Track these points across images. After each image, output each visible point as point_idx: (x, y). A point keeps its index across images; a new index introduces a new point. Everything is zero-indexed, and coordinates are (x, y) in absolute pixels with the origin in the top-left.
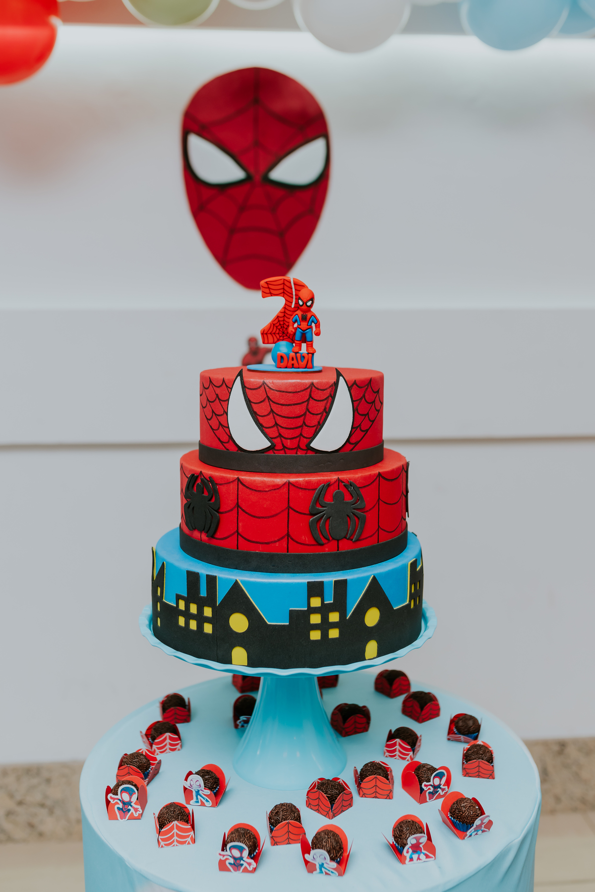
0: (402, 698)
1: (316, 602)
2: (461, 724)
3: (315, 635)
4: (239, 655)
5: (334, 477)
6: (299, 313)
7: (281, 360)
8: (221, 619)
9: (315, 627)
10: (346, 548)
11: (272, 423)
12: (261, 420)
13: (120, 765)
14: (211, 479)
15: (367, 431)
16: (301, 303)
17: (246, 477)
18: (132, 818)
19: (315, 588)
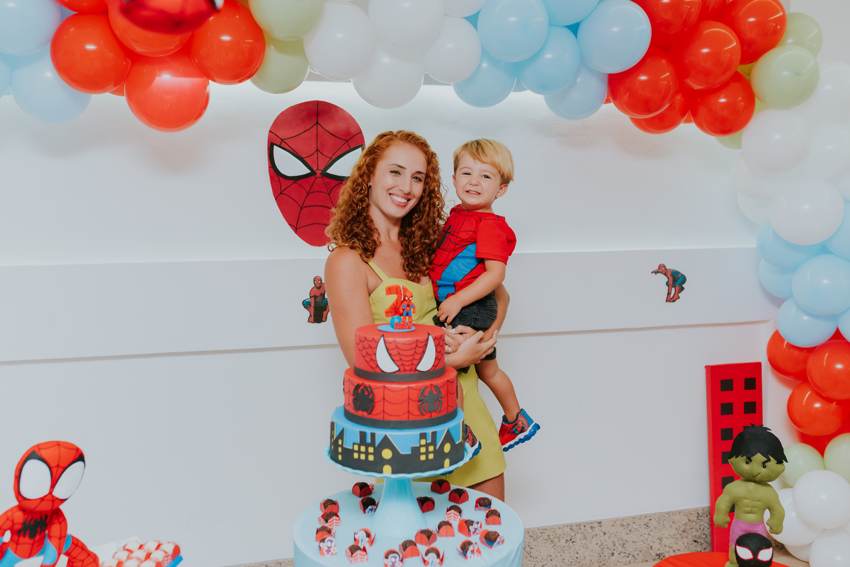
0: (449, 493)
1: (423, 442)
2: (481, 502)
3: (423, 458)
4: (387, 469)
5: (428, 383)
6: (405, 303)
7: (397, 326)
8: (377, 453)
9: (423, 454)
10: (434, 416)
11: (399, 359)
12: (393, 357)
13: (317, 533)
14: (370, 386)
15: (440, 360)
16: (407, 298)
17: (388, 385)
18: (332, 554)
19: (423, 436)
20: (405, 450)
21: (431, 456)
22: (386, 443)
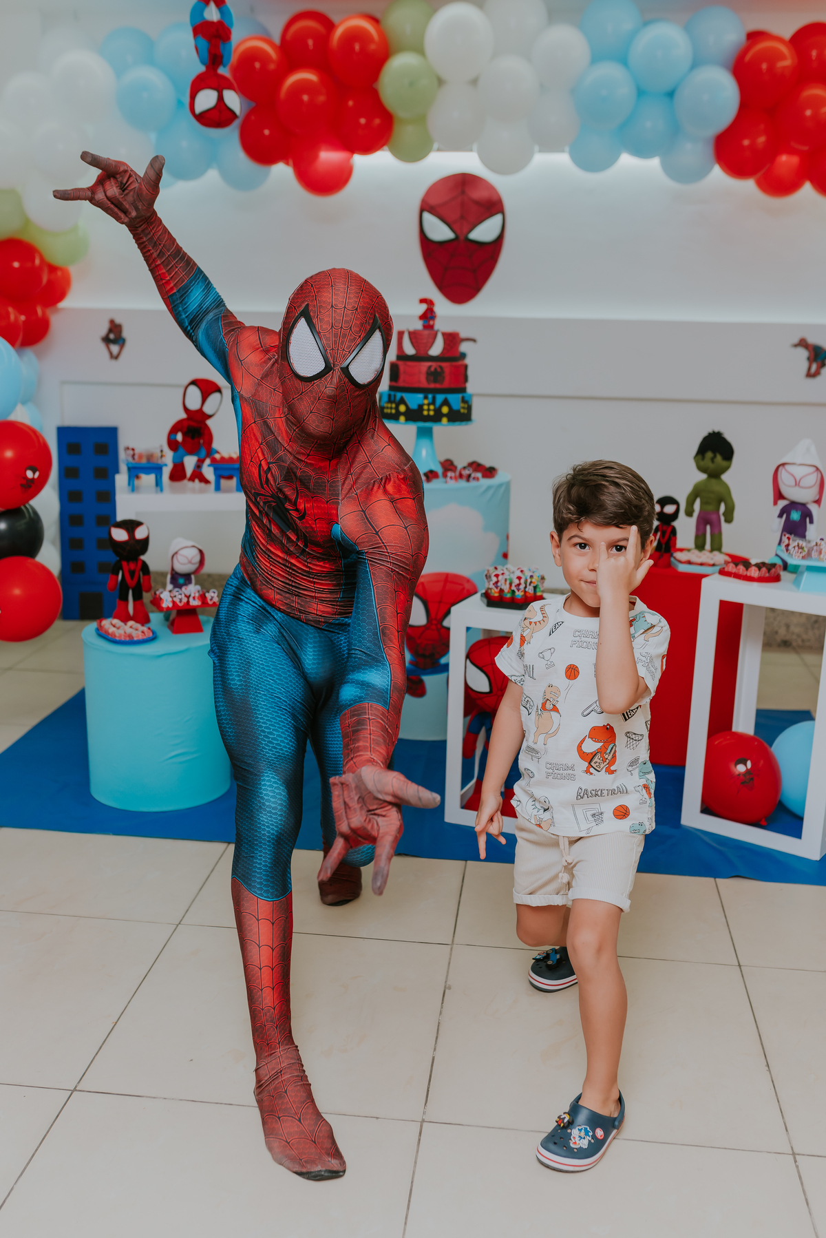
3: (425, 413)
4: (402, 419)
5: (435, 364)
8: (397, 408)
9: (426, 410)
10: (438, 386)
11: (416, 346)
14: (398, 365)
17: (408, 363)
19: (426, 398)
20: (413, 406)
21: (432, 413)
22: (402, 401)
